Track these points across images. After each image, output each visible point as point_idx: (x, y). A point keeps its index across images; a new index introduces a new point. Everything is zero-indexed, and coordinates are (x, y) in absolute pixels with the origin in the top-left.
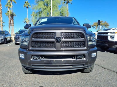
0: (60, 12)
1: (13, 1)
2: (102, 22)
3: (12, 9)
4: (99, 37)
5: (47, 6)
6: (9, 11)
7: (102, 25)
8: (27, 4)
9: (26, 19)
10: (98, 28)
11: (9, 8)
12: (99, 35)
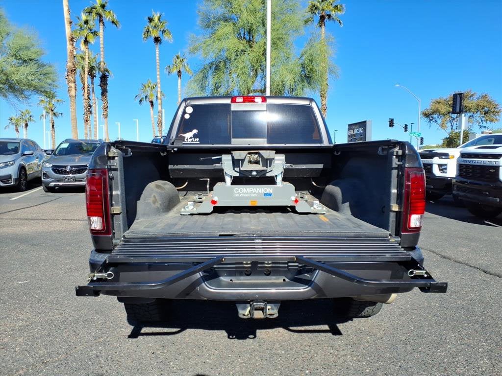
0: (303, 66)
1: (107, 17)
2: (472, 96)
3: (101, 50)
4: (464, 170)
5: (249, 41)
6: (87, 54)
7: (469, 109)
8: (156, 27)
9: (149, 87)
10: (451, 123)
11: (87, 44)
12: (464, 163)
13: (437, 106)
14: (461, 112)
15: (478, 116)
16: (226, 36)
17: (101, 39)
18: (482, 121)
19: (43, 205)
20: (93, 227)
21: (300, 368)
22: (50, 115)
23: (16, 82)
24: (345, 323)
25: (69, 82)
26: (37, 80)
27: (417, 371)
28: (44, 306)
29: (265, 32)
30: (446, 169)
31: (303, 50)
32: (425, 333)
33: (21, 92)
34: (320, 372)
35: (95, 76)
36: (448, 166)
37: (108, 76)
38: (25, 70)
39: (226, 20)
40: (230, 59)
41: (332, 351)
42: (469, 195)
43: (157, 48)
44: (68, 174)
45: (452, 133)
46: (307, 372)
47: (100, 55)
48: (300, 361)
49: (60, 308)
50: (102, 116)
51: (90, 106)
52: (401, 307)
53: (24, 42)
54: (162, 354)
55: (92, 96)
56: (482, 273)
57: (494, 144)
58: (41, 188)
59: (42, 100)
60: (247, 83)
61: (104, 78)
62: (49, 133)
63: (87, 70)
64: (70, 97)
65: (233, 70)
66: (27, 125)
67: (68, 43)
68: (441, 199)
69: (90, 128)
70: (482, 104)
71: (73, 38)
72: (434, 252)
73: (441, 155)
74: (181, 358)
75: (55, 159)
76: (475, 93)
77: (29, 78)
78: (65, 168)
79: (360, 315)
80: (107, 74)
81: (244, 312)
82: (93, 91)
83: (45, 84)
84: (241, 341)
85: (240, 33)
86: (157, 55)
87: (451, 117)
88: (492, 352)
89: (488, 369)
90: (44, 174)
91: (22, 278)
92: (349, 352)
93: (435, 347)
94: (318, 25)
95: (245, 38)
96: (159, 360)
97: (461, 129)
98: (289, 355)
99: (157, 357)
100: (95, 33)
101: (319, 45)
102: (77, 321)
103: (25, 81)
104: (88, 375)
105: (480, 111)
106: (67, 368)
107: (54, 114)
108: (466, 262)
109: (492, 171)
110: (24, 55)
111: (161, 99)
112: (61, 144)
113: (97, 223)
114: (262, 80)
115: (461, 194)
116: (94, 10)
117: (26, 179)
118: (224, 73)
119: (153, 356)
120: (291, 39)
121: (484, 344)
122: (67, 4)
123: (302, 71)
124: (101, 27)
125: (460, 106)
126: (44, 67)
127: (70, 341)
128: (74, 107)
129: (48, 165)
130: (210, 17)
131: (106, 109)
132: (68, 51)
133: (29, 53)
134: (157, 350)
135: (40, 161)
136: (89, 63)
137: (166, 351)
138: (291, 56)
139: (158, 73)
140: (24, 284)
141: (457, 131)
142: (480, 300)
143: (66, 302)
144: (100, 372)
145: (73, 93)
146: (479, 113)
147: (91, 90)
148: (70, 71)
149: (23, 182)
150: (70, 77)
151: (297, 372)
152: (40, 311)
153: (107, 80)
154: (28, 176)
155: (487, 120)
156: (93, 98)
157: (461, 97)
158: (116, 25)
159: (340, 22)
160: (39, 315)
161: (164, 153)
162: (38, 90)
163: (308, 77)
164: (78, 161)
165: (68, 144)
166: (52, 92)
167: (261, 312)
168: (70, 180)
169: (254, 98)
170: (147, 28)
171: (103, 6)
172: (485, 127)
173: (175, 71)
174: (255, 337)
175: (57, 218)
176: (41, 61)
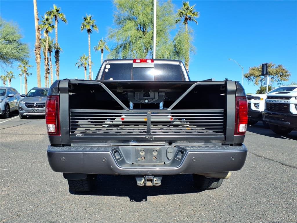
0: (175, 46)
1: (60, 17)
2: (273, 66)
3: (56, 36)
4: (269, 106)
5: (143, 31)
6: (47, 39)
7: (271, 74)
8: (89, 23)
9: (84, 58)
10: (261, 82)
11: (48, 32)
12: (269, 102)
13: (253, 71)
14: (266, 74)
15: (276, 77)
16: (130, 29)
17: (56, 30)
18: (279, 80)
19: (19, 126)
20: (50, 131)
21: (174, 218)
22: (25, 74)
23: (5, 54)
24: (201, 192)
25: (36, 54)
26: (17, 53)
27: (243, 219)
28: (18, 183)
29: (153, 26)
30: (259, 106)
31: (175, 37)
32: (248, 198)
33: (8, 59)
34: (186, 220)
35: (52, 52)
36: (260, 104)
37: (60, 51)
38: (10, 46)
39: (130, 19)
40: (132, 42)
41: (193, 208)
42: (272, 121)
43: (89, 35)
44: (35, 108)
45: (262, 87)
46: (178, 220)
47: (55, 39)
48: (174, 214)
49: (28, 184)
50: (56, 75)
51: (49, 69)
52: (234, 183)
53: (10, 30)
54: (90, 210)
55: (50, 63)
56: (281, 165)
57: (286, 91)
58: (18, 116)
59: (20, 66)
60: (142, 56)
61: (57, 52)
62: (24, 85)
63: (47, 48)
64: (37, 63)
65: (134, 48)
66: (10, 80)
67: (36, 31)
68: (256, 124)
69: (48, 82)
70: (279, 71)
71: (39, 28)
72: (252, 153)
73: (256, 98)
74: (102, 212)
75: (27, 99)
76: (274, 65)
77: (13, 51)
78: (33, 104)
79: (209, 187)
80: (59, 50)
81: (141, 182)
82: (51, 60)
83: (22, 55)
84: (138, 203)
85: (138, 27)
86: (89, 40)
87: (261, 78)
88: (288, 208)
89: (286, 218)
90: (20, 108)
91: (6, 167)
92: (203, 209)
93: (254, 206)
94: (184, 24)
95: (141, 30)
96: (88, 214)
97: (267, 84)
98: (167, 211)
99: (87, 212)
100: (52, 27)
101: (184, 34)
102: (39, 191)
103: (10, 53)
104: (45, 222)
105: (278, 75)
106: (32, 218)
107: (27, 74)
108: (271, 159)
109: (286, 106)
110: (10, 38)
111: (91, 65)
112: (31, 90)
113: (52, 128)
114: (151, 54)
115: (268, 120)
116: (52, 13)
117: (9, 111)
118: (128, 50)
119: (85, 211)
120: (168, 31)
121: (283, 204)
122: (36, 9)
123: (174, 49)
124: (56, 23)
125: (266, 71)
126: (22, 45)
127: (35, 203)
128: (39, 69)
129: (23, 102)
130: (121, 18)
131: (58, 71)
132: (36, 36)
133: (13, 37)
134: (88, 208)
135: (18, 101)
136: (48, 44)
137: (93, 209)
138: (168, 41)
139: (89, 50)
140: (7, 170)
141: (264, 86)
142: (280, 180)
143: (32, 181)
144: (53, 220)
145: (39, 60)
146: (277, 76)
147: (49, 60)
148: (37, 48)
149: (8, 113)
150: (37, 51)
151: (172, 220)
152: (16, 186)
153: (59, 54)
154: (10, 109)
155: (281, 80)
156: (51, 65)
157: (266, 66)
158: (65, 22)
159: (196, 22)
160: (16, 188)
161: (93, 91)
162: (18, 59)
163: (178, 53)
164: (41, 100)
165: (35, 90)
166: (26, 60)
167: (151, 182)
168: (36, 111)
169: (146, 60)
170: (83, 24)
171: (58, 11)
172: (280, 84)
173: (100, 49)
174: (146, 200)
175: (27, 133)
176: (20, 42)
